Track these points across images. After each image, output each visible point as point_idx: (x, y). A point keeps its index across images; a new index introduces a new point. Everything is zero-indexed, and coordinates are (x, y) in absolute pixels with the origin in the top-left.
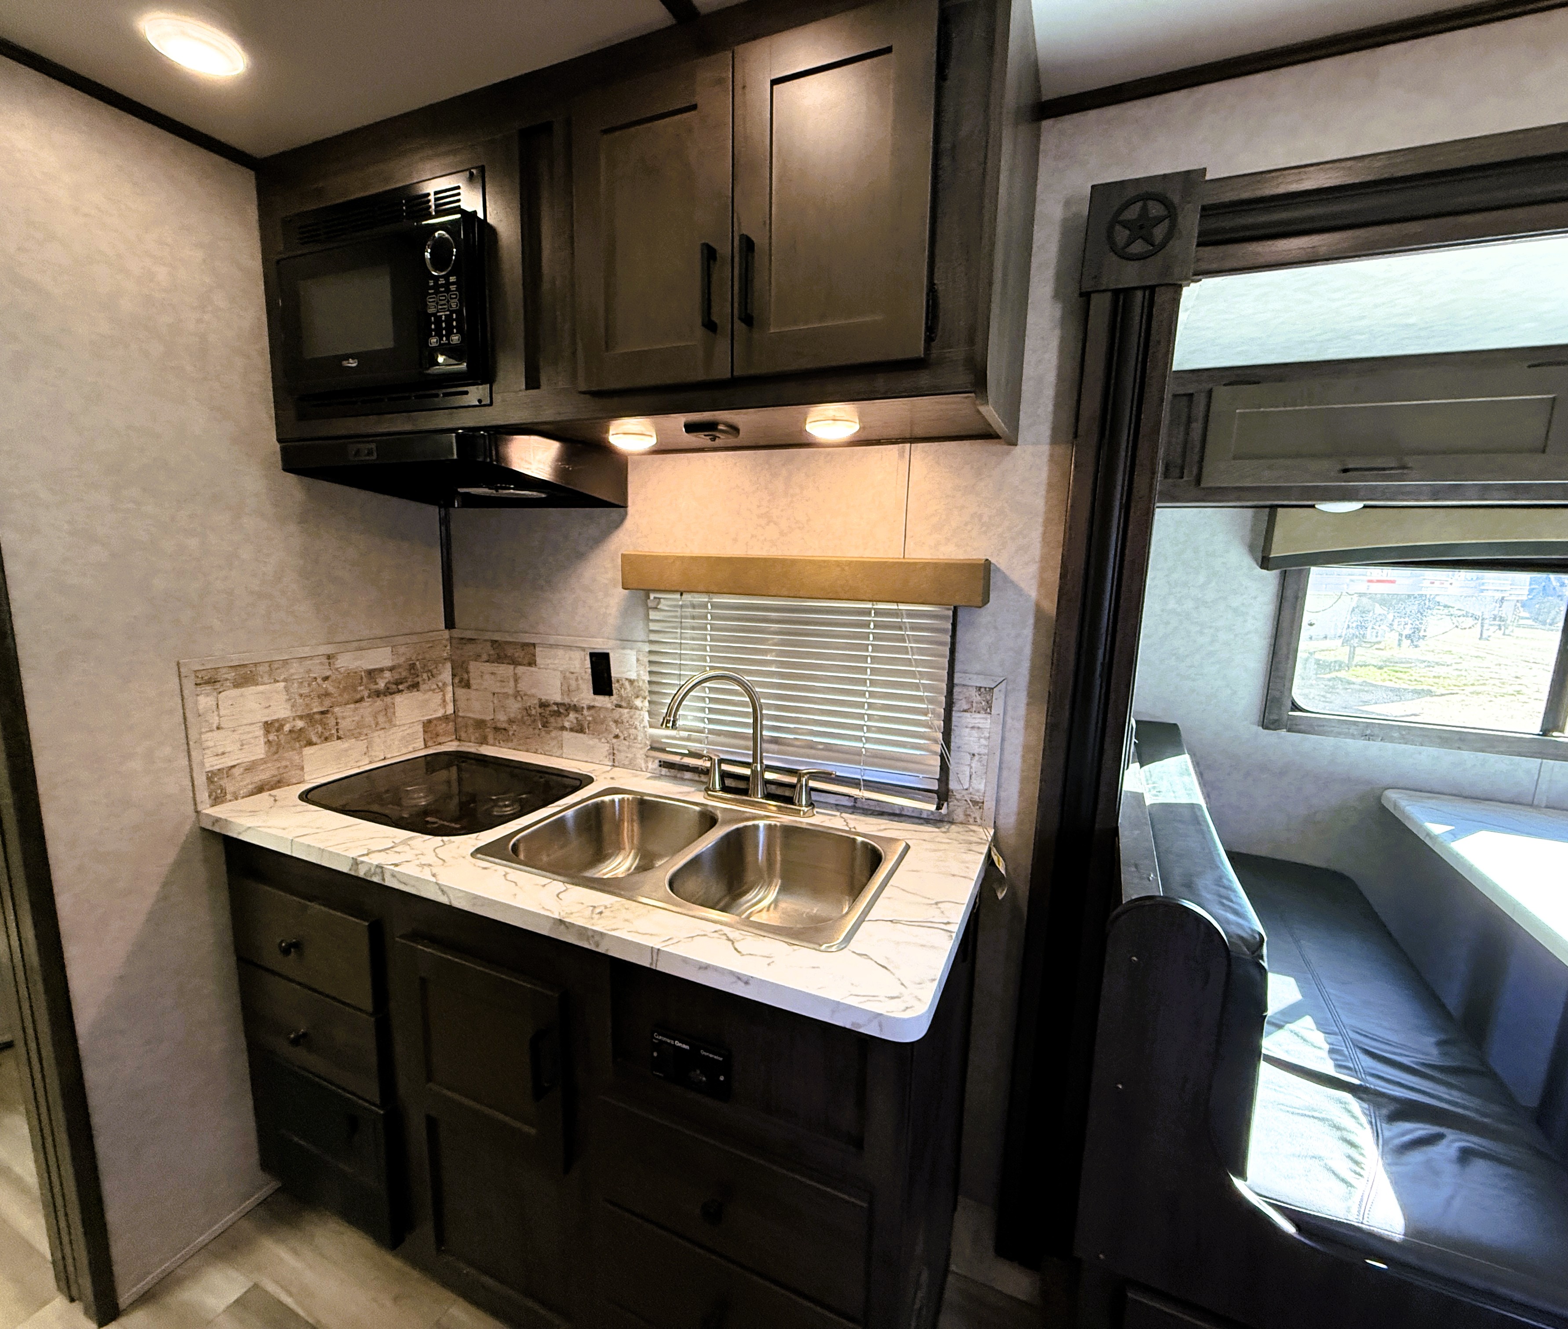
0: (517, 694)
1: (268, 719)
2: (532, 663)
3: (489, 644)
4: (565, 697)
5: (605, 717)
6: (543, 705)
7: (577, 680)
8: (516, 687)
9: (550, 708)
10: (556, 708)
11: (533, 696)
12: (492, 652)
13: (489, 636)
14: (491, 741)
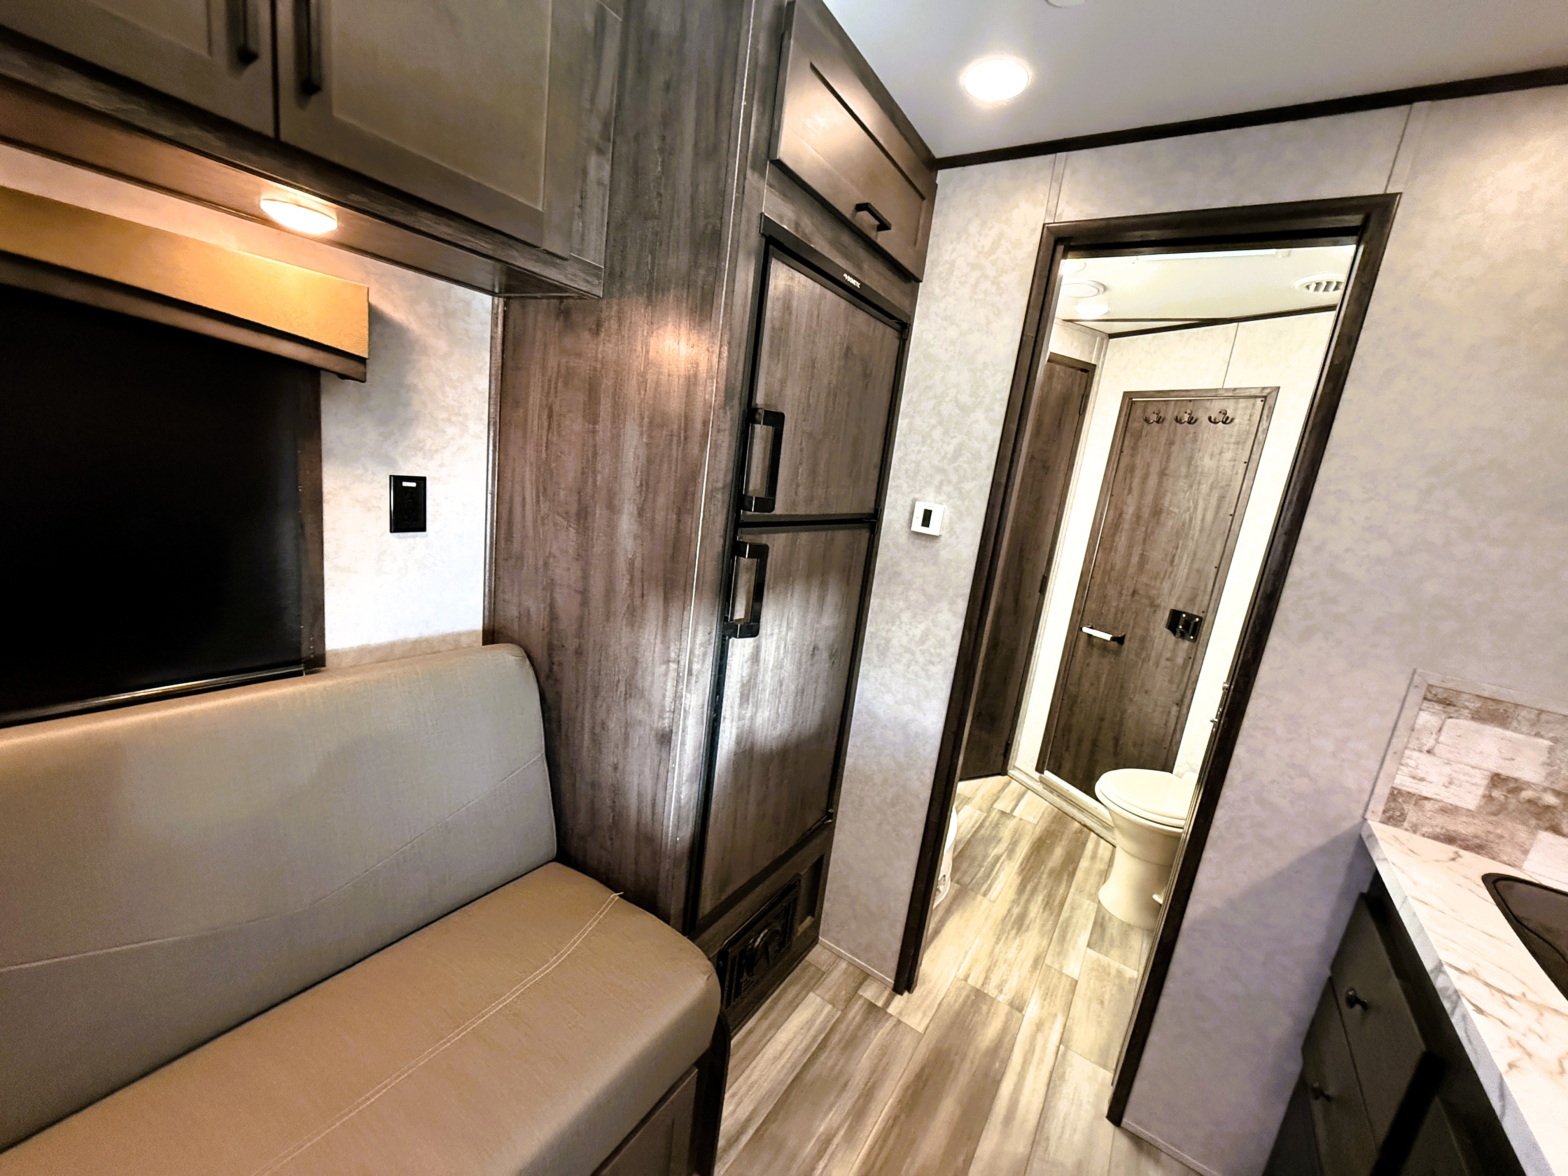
1: (1504, 772)
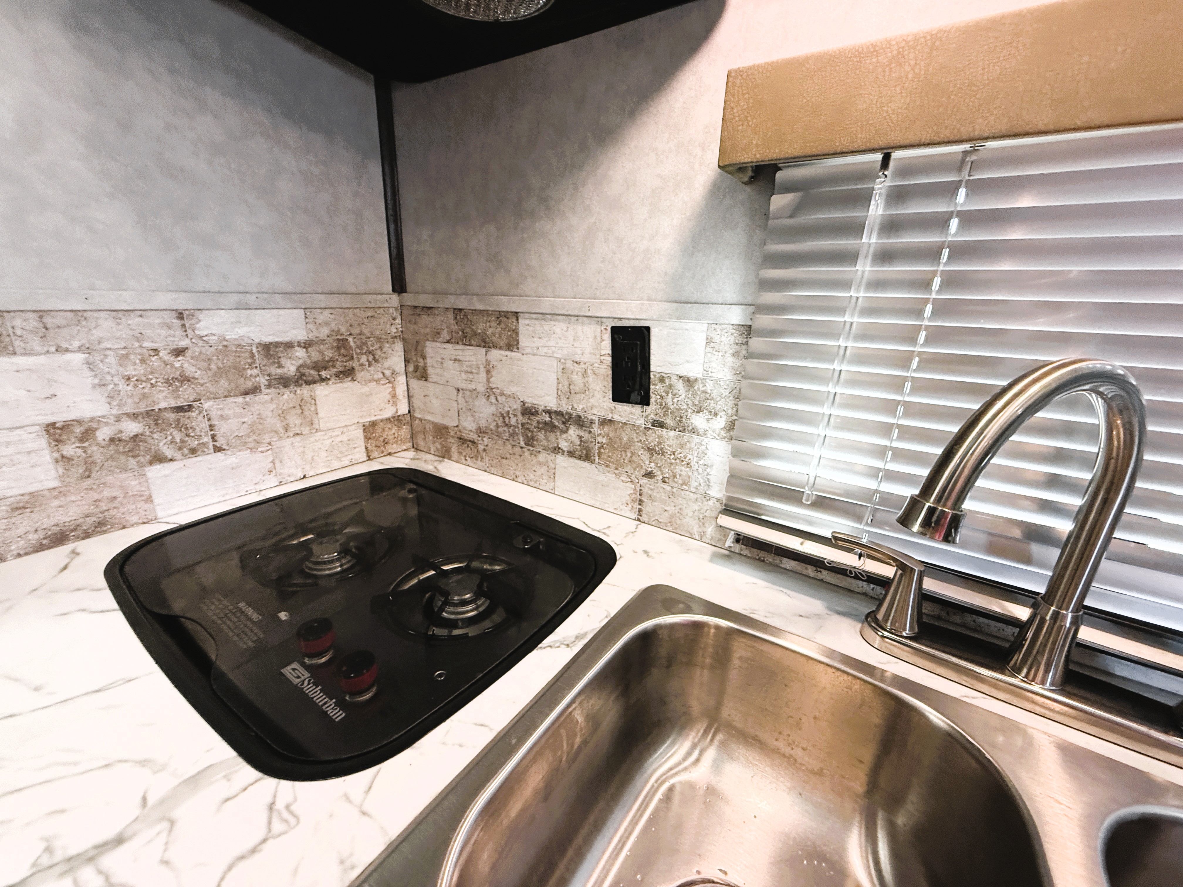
0: (490, 392)
2: (512, 345)
3: (450, 315)
4: (564, 402)
5: (630, 440)
6: (529, 411)
7: (585, 374)
8: (488, 381)
9: (539, 418)
10: (548, 419)
11: (514, 397)
12: (455, 328)
13: (452, 301)
14: (455, 455)
